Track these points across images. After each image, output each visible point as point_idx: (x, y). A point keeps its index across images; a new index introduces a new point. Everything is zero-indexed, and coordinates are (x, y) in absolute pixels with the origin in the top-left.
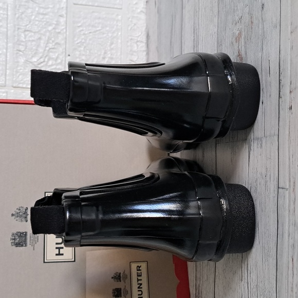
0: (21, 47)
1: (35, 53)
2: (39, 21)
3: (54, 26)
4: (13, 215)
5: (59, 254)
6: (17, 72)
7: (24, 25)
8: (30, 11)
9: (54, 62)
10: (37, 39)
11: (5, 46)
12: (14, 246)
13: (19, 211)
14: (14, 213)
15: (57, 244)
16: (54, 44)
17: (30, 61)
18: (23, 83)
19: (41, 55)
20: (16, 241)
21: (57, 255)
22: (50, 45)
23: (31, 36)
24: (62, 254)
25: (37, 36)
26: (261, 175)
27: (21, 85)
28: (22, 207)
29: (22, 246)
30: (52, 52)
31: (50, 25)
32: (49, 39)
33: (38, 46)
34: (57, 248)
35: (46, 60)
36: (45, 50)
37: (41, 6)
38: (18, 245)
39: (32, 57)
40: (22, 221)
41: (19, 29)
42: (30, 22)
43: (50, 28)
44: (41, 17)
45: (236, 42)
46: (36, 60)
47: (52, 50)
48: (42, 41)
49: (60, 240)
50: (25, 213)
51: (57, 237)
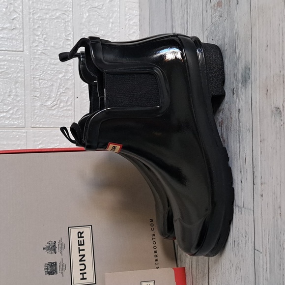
0: (36, 93)
1: (49, 98)
2: (51, 70)
3: (64, 74)
4: (44, 249)
5: (83, 279)
6: (34, 115)
7: (38, 74)
8: (43, 62)
9: (65, 104)
10: (50, 86)
11: (24, 93)
12: (47, 275)
13: (49, 245)
14: (45, 247)
15: (81, 270)
16: (64, 89)
17: (45, 104)
18: (40, 124)
19: (53, 99)
20: (49, 270)
21: (81, 279)
22: (61, 90)
23: (45, 84)
24: (86, 279)
25: (50, 83)
27: (37, 126)
28: (51, 242)
29: (54, 274)
30: (62, 96)
31: (61, 73)
32: (60, 85)
33: (51, 91)
34: (81, 274)
35: (58, 103)
36: (57, 95)
37: (52, 57)
38: (50, 273)
39: (47, 101)
40: (52, 253)
41: (34, 78)
42: (43, 72)
43: (60, 76)
44: (52, 66)
46: (50, 104)
47: (63, 94)
48: (54, 87)
49: (83, 267)
50: (54, 246)
51: (80, 265)
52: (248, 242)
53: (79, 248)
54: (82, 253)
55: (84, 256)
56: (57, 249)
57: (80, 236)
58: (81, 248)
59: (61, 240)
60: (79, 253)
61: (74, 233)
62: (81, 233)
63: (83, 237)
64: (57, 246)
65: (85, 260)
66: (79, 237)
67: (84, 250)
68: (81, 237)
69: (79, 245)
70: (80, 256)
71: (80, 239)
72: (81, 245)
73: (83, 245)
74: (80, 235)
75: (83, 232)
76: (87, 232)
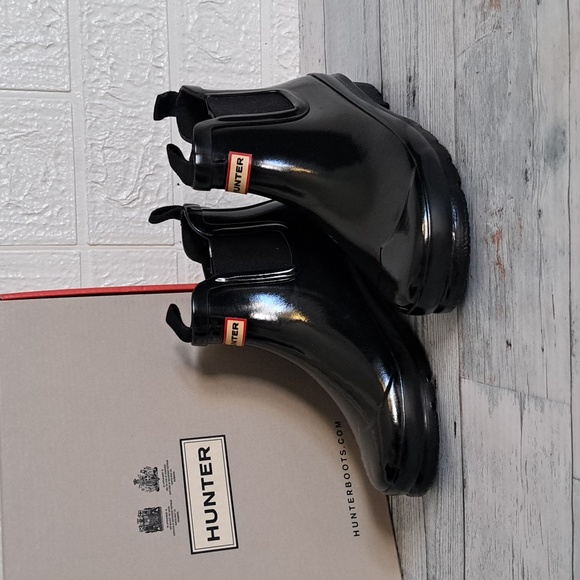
0: (98, 175)
1: (123, 185)
2: (127, 130)
3: (151, 136)
4: (136, 482)
5: (213, 538)
6: (94, 219)
7: (100, 138)
8: (109, 112)
9: (155, 197)
10: (124, 162)
11: (72, 176)
12: (144, 532)
13: (144, 475)
14: (137, 478)
15: (208, 522)
16: (152, 167)
17: (116, 198)
18: (106, 237)
19: (132, 187)
20: (146, 524)
21: (209, 539)
22: (147, 170)
23: (114, 157)
24: (218, 538)
25: (124, 156)
26: (544, 450)
27: (101, 241)
28: (149, 468)
29: (156, 530)
30: (149, 181)
31: (144, 135)
32: (144, 159)
33: (127, 172)
34: (208, 529)
35: (141, 195)
36: (139, 179)
37: (128, 103)
38: (149, 529)
39: (118, 191)
40: (151, 490)
41: (92, 145)
42: (110, 133)
43: (145, 141)
44: (129, 122)
45: (493, 242)
46: (124, 197)
47: (150, 178)
48: (133, 164)
49: (211, 516)
50: (155, 477)
51: (206, 511)
52: (556, 464)
53: (202, 479)
54: (208, 489)
55: (212, 494)
56: (160, 483)
57: (202, 456)
58: (207, 479)
59: (166, 466)
60: (203, 489)
61: (191, 450)
62: (206, 451)
63: (209, 458)
64: (160, 475)
65: (214, 504)
66: (201, 459)
67: (212, 483)
68: (206, 458)
69: (202, 474)
70: (204, 494)
71: (204, 463)
72: (206, 473)
73: (211, 473)
74: (204, 454)
75: (208, 449)
76: (216, 449)
